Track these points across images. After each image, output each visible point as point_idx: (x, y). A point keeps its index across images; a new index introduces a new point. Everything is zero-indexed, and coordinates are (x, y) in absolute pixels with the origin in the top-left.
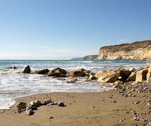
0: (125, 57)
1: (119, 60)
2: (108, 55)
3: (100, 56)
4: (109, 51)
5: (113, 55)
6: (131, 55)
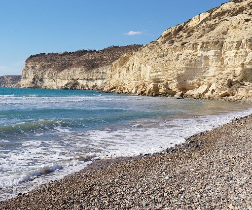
0: (84, 83)
1: (71, 88)
2: (46, 76)
3: (25, 78)
4: (49, 66)
5: (57, 76)
6: (99, 78)
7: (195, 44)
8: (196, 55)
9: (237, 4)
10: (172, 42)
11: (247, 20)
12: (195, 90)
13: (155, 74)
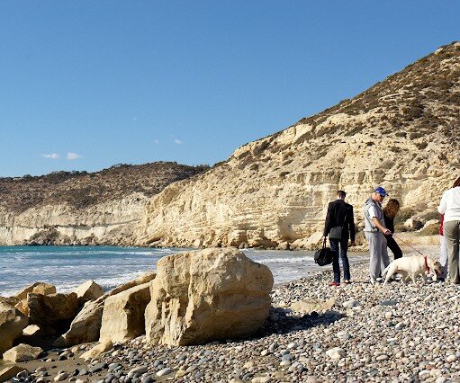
0: (69, 233)
1: (45, 244)
5: (14, 221)
6: (99, 224)
7: (302, 176)
8: (304, 190)
9: (353, 117)
10: (256, 167)
11: (370, 144)
12: (305, 239)
13: (241, 218)
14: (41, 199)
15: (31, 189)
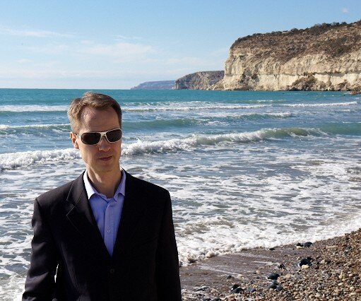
0: (325, 79)
1: (303, 89)
2: (262, 70)
3: (230, 75)
4: (267, 54)
5: (280, 69)
6: (351, 71)
14: (304, 49)
15: (295, 41)
